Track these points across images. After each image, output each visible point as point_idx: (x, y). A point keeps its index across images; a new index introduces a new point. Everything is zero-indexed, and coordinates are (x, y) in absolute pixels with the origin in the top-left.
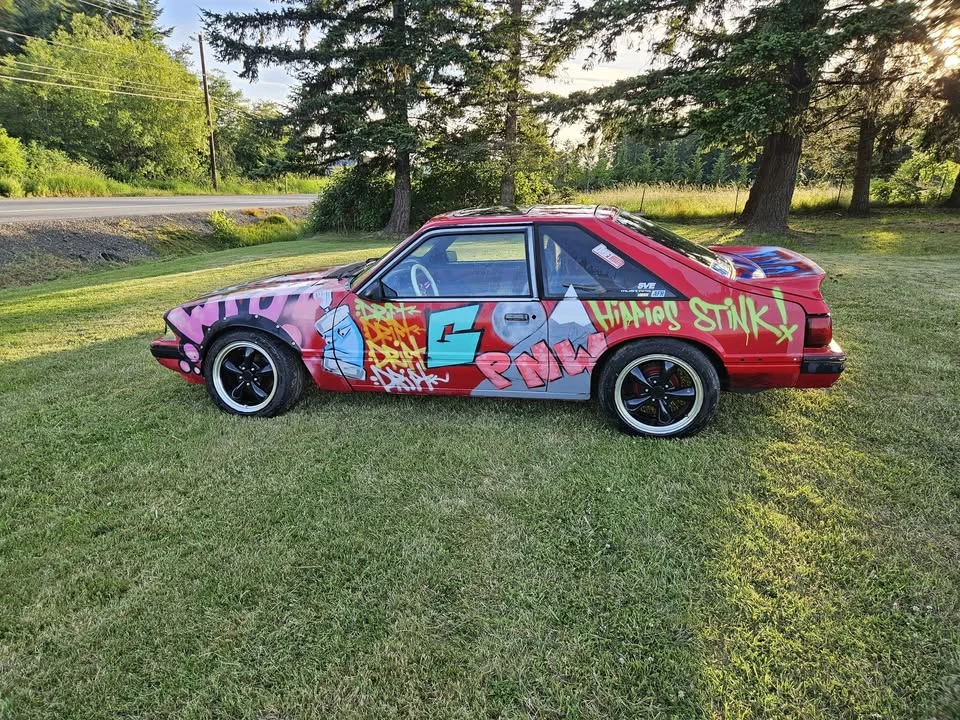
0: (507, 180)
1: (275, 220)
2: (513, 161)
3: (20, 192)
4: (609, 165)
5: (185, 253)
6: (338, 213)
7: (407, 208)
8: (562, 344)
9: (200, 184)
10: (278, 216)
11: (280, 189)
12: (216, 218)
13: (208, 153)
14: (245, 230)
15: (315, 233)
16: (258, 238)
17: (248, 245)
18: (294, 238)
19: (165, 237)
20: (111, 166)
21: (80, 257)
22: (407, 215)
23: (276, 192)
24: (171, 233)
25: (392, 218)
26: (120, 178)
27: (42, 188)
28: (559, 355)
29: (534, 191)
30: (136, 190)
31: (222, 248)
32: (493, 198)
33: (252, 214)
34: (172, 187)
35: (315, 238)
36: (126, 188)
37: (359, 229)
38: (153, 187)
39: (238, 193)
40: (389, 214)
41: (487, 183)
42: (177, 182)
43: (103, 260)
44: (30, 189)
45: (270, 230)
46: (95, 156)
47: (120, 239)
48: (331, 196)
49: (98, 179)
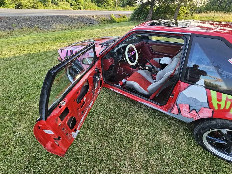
0: (178, 9)
1: (124, 17)
2: (181, 3)
3: (83, 9)
4: (205, 6)
5: (105, 24)
6: (136, 16)
7: (151, 16)
8: (184, 105)
9: (113, 8)
10: (125, 16)
11: (128, 10)
12: (112, 16)
13: (116, 1)
14: (117, 19)
15: (131, 20)
16: (120, 21)
17: (117, 23)
18: (126, 22)
19: (102, 20)
20: (98, 4)
21: (86, 23)
22: (151, 17)
23: (127, 10)
24: (103, 19)
25: (147, 18)
26: (99, 6)
27: (86, 8)
28: (180, 108)
29: (184, 12)
30: (102, 9)
31: (112, 23)
32: (173, 14)
33: (119, 15)
34: (108, 9)
35: (130, 22)
36: (100, 8)
37: (140, 20)
38: (105, 8)
39: (120, 10)
40: (147, 17)
41: (172, 9)
42: (109, 7)
43: (90, 24)
44: (84, 8)
45: (123, 19)
46: (96, 2)
47: (94, 20)
48: (135, 12)
49: (96, 7)
